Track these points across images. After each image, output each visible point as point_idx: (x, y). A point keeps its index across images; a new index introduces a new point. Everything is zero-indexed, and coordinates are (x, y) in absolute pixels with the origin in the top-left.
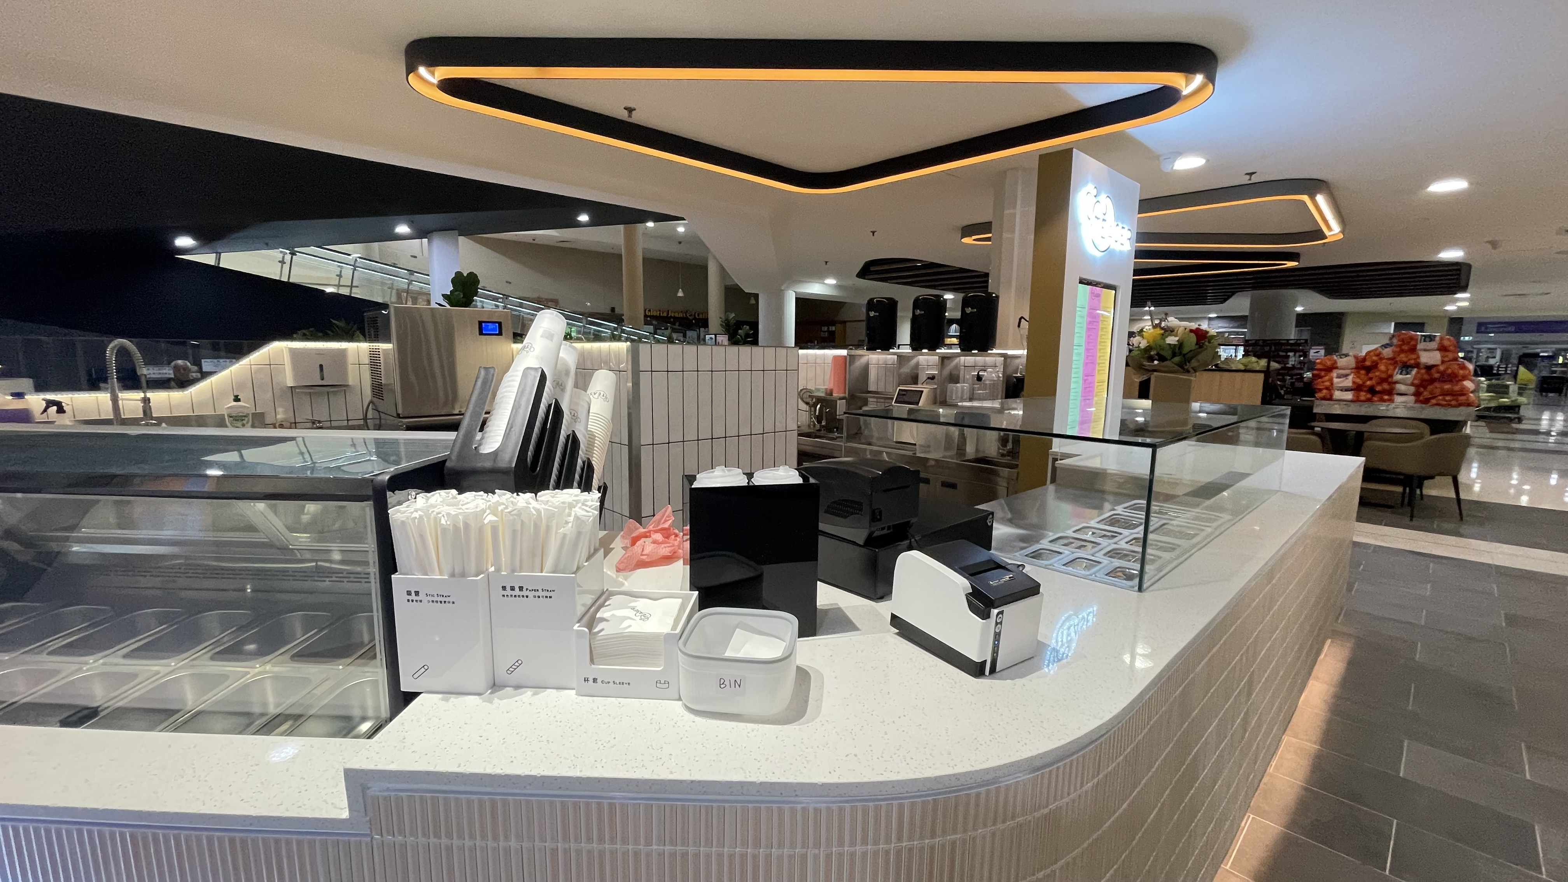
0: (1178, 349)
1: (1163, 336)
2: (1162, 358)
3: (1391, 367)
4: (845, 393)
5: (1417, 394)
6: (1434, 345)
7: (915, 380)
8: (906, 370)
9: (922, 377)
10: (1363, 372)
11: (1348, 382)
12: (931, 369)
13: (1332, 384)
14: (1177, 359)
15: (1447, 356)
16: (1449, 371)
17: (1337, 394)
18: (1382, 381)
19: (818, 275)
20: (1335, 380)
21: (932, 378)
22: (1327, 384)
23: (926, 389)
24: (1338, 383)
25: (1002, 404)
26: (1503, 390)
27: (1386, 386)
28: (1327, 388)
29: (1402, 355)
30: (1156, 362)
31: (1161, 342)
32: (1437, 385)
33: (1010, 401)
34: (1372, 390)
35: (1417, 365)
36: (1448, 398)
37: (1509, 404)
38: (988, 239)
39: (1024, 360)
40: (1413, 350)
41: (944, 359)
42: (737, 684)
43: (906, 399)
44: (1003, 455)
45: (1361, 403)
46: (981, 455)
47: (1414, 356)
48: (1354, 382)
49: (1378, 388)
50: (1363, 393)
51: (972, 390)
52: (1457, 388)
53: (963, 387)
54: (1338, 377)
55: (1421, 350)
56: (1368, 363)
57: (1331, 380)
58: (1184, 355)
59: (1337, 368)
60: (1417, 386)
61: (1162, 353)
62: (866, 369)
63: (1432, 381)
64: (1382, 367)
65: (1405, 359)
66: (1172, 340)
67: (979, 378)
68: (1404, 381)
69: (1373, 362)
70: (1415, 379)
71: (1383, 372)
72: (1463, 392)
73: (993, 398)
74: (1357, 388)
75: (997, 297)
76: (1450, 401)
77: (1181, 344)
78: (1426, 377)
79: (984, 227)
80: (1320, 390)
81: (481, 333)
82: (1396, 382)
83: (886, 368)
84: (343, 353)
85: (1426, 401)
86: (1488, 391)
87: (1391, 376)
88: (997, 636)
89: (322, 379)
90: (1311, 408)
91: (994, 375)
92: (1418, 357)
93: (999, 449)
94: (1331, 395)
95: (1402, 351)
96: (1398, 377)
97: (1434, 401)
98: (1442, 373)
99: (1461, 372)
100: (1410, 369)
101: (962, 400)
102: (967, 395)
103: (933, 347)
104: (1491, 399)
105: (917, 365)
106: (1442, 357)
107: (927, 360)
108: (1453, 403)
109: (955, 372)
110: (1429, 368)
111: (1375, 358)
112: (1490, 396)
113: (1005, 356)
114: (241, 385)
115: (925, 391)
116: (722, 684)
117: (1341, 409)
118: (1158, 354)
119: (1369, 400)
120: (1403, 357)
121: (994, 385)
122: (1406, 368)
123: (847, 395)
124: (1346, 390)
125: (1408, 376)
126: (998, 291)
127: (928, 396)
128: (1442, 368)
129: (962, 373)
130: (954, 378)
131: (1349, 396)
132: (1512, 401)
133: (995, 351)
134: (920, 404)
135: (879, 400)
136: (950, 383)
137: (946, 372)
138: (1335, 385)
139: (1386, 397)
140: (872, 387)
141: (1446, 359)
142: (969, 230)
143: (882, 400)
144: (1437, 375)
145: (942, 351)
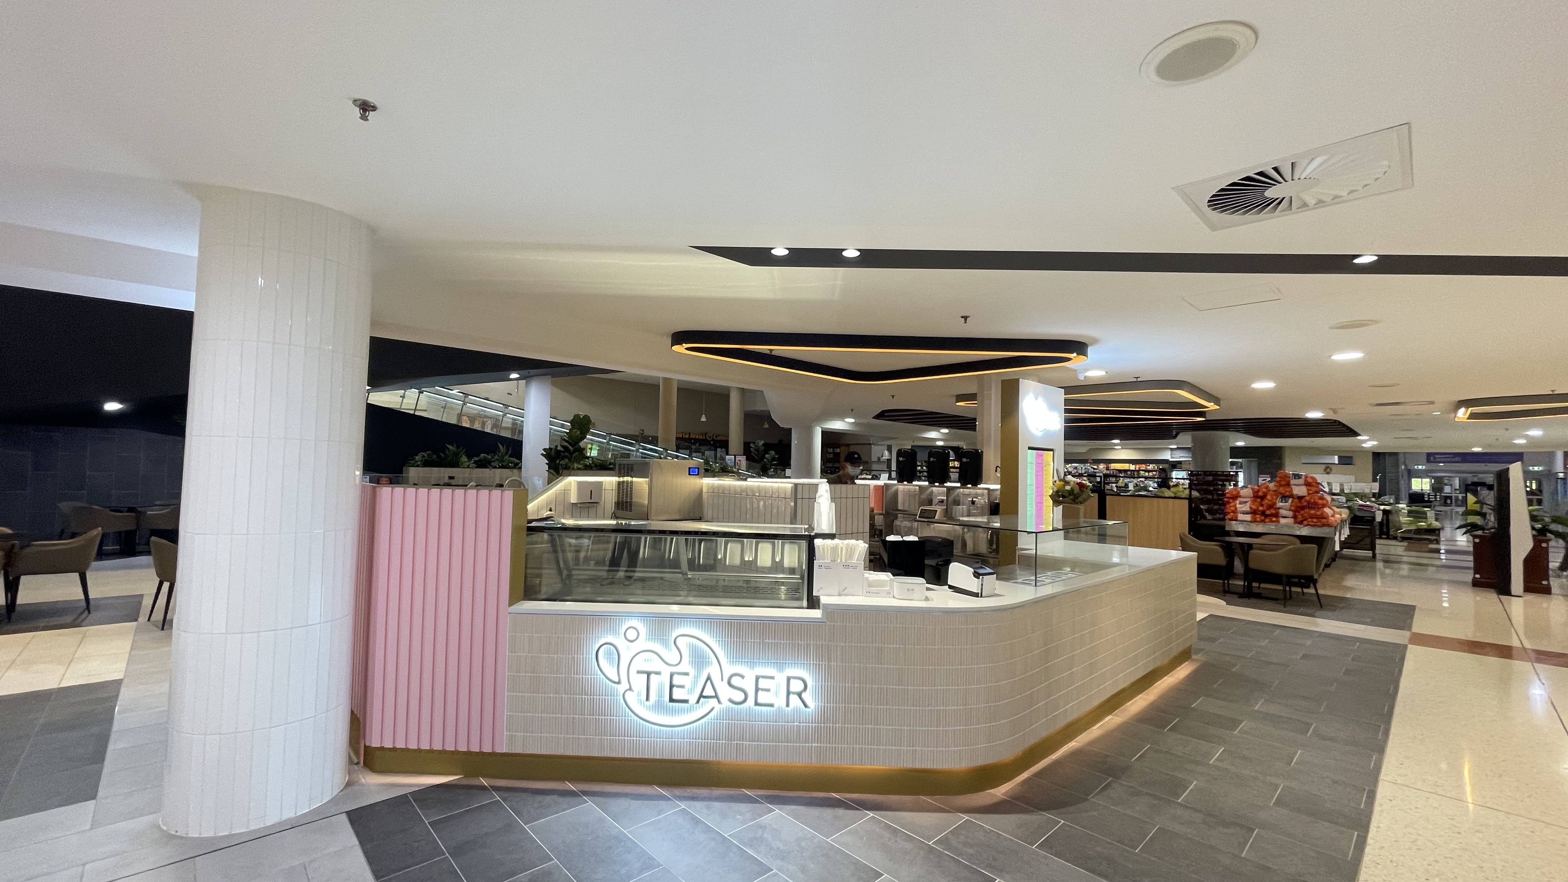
0: (1071, 492)
1: (1064, 486)
2: (1064, 497)
3: (1274, 497)
4: (882, 510)
5: (1295, 517)
6: (1301, 481)
7: (930, 502)
8: (924, 496)
9: (935, 501)
10: (1259, 500)
11: (1246, 508)
12: (942, 496)
13: (1236, 509)
14: (1071, 497)
15: (1311, 490)
16: (1312, 500)
17: (1241, 517)
18: (1271, 507)
19: (841, 416)
20: (1238, 506)
21: (942, 501)
22: (1232, 508)
23: (939, 509)
24: (1242, 507)
25: (988, 519)
26: (1423, 516)
27: (1273, 511)
28: (1233, 512)
29: (1281, 488)
30: (1061, 499)
31: (1063, 489)
32: (1307, 510)
33: (993, 517)
34: (1263, 513)
35: (1292, 496)
36: (1314, 520)
37: (1426, 527)
38: (976, 404)
39: (999, 492)
40: (1288, 485)
41: (950, 489)
42: (913, 590)
43: (926, 515)
44: (990, 552)
45: (1258, 523)
46: (975, 552)
47: (1288, 489)
48: (1251, 508)
49: (1268, 512)
50: (1258, 516)
51: (969, 511)
52: (1319, 513)
53: (963, 508)
54: (1240, 503)
55: (1293, 485)
56: (1260, 494)
57: (1235, 506)
58: (1075, 495)
59: (1240, 497)
60: (1295, 511)
61: (1064, 494)
62: (896, 494)
63: (1303, 508)
64: (1269, 497)
65: (1283, 492)
66: (1068, 488)
67: (973, 502)
68: (1284, 507)
69: (1264, 493)
70: (1291, 506)
71: (1269, 501)
72: (1324, 517)
73: (982, 515)
74: (1253, 512)
75: (982, 452)
76: (1317, 522)
77: (1072, 489)
78: (1299, 504)
79: (971, 397)
80: (1229, 513)
81: (689, 474)
82: (1279, 508)
83: (910, 494)
84: (601, 483)
85: (1301, 523)
86: (1409, 516)
87: (1275, 504)
88: (982, 585)
89: (591, 499)
90: (1224, 527)
91: (982, 501)
92: (1292, 490)
93: (988, 548)
94: (1237, 517)
95: (1281, 486)
96: (1280, 504)
97: (1305, 523)
98: (1309, 502)
99: (1320, 502)
100: (1287, 498)
101: (963, 516)
102: (965, 513)
103: (942, 481)
104: (1411, 523)
105: (932, 492)
106: (1308, 490)
107: (939, 491)
108: (1319, 524)
109: (957, 499)
110: (1300, 498)
111: (1264, 490)
112: (1411, 520)
113: (988, 489)
114: (551, 503)
115: (939, 510)
116: (908, 590)
117: (1245, 527)
118: (1062, 495)
119: (1263, 521)
120: (1282, 490)
121: (982, 507)
122: (1285, 498)
123: (884, 513)
124: (1247, 514)
125: (1287, 504)
126: (983, 448)
127: (940, 513)
128: (1307, 498)
129: (961, 500)
130: (957, 503)
131: (1248, 517)
132: (1428, 525)
133: (982, 486)
134: (936, 518)
135: (905, 516)
136: (954, 505)
137: (951, 499)
138: (1238, 510)
139: (1274, 519)
140: (900, 507)
141: (1310, 492)
142: (960, 398)
143: (908, 516)
144: (1305, 504)
145: (948, 484)
